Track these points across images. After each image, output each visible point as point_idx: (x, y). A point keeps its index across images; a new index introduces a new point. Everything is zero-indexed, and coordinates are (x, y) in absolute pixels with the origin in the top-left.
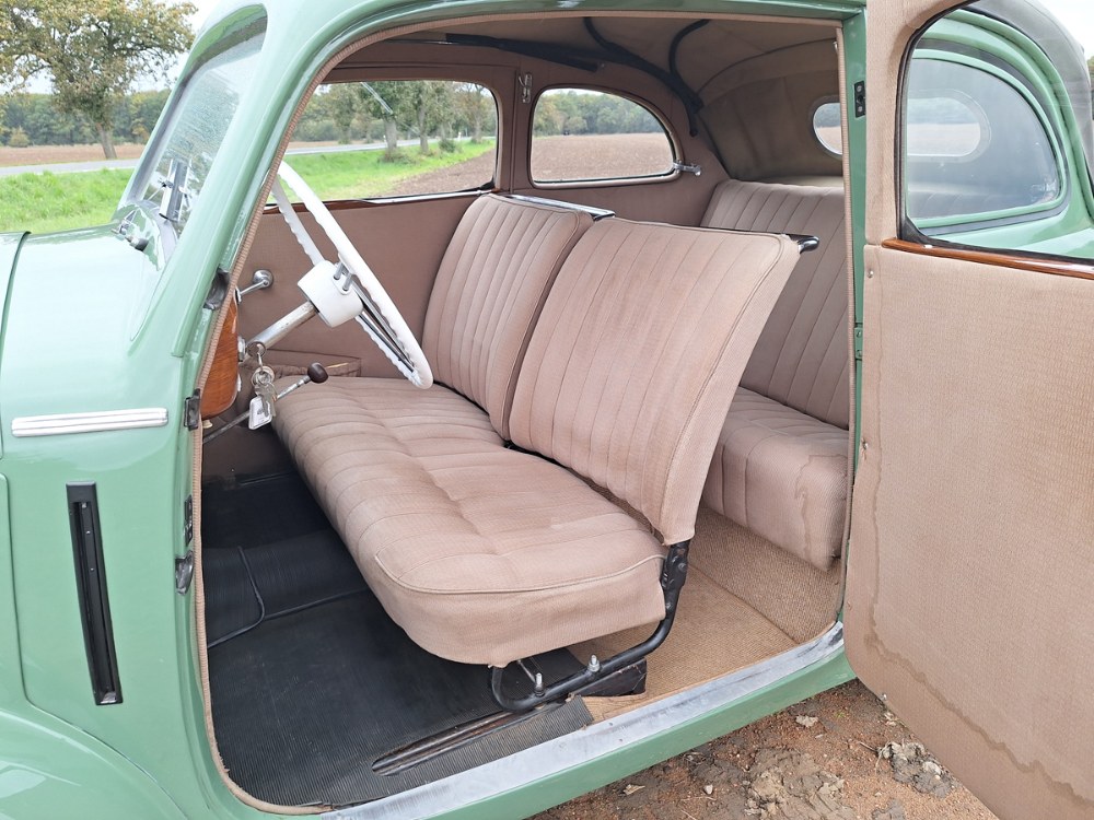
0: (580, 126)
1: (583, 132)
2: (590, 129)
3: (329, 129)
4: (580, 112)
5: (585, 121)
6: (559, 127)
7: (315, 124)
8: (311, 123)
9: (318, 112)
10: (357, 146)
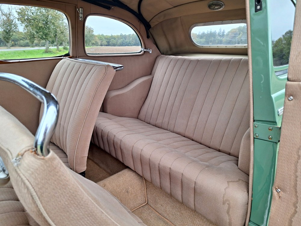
0: (105, 44)
1: (107, 45)
2: (108, 45)
3: (27, 43)
4: (105, 40)
5: (107, 43)
6: (100, 44)
7: (23, 42)
8: (22, 41)
9: (24, 38)
10: (36, 48)
